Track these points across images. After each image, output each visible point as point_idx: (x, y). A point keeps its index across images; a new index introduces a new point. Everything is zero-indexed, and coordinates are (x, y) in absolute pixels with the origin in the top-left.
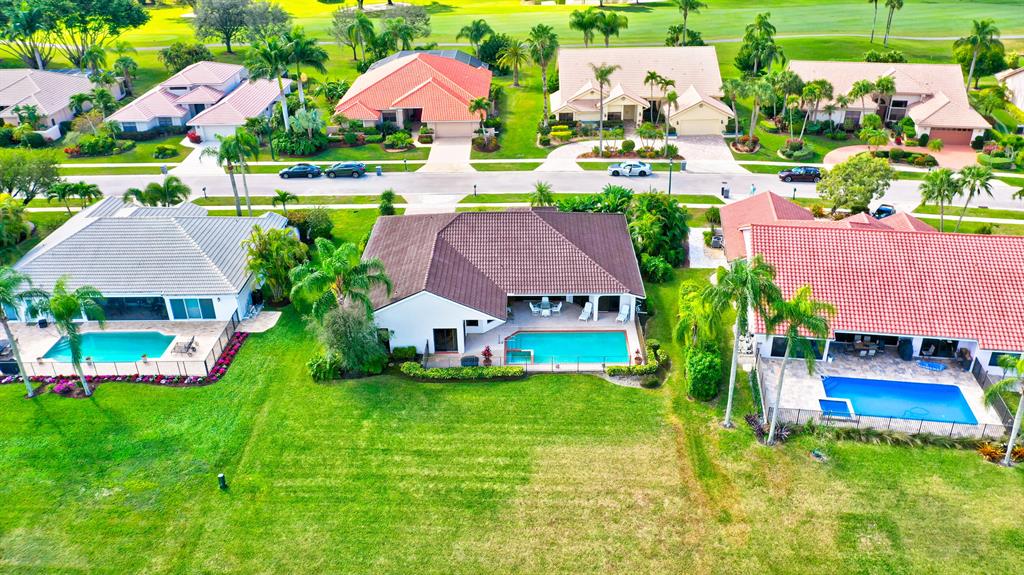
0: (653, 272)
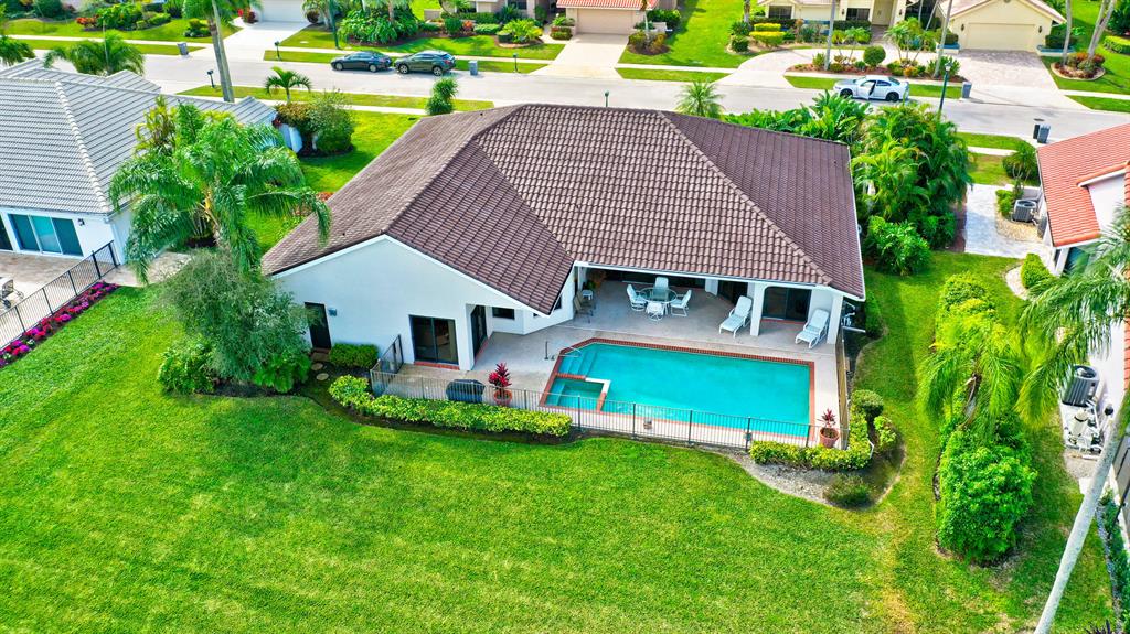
0: (890, 252)
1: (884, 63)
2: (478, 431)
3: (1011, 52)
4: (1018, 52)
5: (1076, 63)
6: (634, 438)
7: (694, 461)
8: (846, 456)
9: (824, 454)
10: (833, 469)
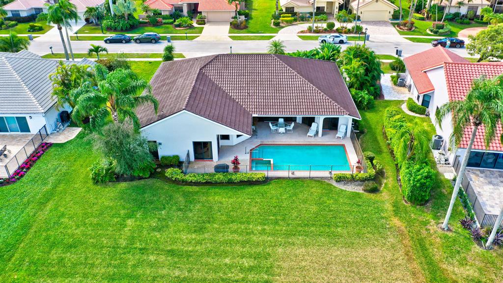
0: (360, 102)
1: (335, 28)
2: (230, 183)
3: (380, 21)
4: (382, 21)
5: (405, 25)
6: (289, 178)
7: (313, 184)
8: (367, 175)
9: (360, 175)
10: (363, 180)
